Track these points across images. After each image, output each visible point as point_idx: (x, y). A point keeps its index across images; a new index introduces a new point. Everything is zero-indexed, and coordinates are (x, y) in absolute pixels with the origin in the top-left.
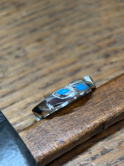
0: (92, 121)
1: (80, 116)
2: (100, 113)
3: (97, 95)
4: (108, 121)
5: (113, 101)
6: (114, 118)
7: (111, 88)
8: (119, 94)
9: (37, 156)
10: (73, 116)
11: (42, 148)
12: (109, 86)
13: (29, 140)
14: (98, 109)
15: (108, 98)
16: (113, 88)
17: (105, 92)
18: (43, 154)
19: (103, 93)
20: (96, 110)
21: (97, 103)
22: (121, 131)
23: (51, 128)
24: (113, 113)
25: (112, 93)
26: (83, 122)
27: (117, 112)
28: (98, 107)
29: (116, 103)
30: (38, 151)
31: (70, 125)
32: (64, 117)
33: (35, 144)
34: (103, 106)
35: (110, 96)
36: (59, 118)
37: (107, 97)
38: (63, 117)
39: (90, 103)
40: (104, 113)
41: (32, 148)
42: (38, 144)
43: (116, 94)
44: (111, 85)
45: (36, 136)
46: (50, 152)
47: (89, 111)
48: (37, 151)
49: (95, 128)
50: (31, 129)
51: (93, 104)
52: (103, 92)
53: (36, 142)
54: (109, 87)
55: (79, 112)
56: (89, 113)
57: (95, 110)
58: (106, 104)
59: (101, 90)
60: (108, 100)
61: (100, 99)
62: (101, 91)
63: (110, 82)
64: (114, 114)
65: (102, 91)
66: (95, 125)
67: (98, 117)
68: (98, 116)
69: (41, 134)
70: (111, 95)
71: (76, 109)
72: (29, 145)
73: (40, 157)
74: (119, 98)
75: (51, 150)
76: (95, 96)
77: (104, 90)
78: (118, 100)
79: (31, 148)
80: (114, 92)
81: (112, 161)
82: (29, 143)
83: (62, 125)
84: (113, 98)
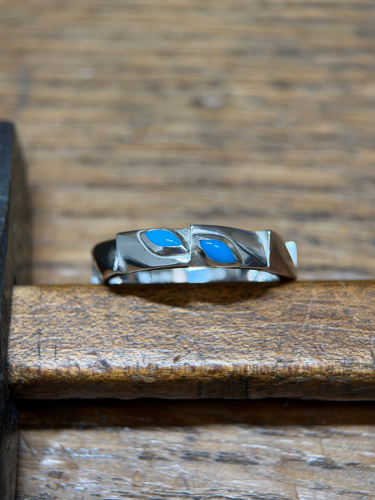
0: (215, 356)
1: (196, 327)
2: (252, 346)
3: (281, 299)
4: (262, 381)
5: (311, 337)
6: (286, 382)
7: (332, 300)
8: (340, 328)
9: (20, 366)
10: (177, 317)
11: (46, 353)
12: (332, 294)
13: (31, 316)
14: (253, 336)
15: (303, 321)
16: (338, 302)
17: (308, 302)
18: (37, 368)
19: (300, 303)
20: (249, 335)
21: (265, 320)
22: (313, 432)
23: (103, 318)
24: (284, 367)
25: (324, 314)
26: (191, 345)
27: (301, 371)
28: (259, 331)
29: (315, 347)
30: (33, 354)
31: (154, 337)
32: (155, 308)
33: (39, 333)
34: (272, 335)
35: (313, 320)
36: (142, 303)
37: (303, 317)
38: (151, 307)
39: (248, 308)
40: (261, 355)
41: (25, 338)
42: (44, 339)
43: (335, 322)
44: (338, 293)
45: (54, 316)
46: (58, 372)
47: (226, 327)
48: (29, 352)
49: (214, 378)
50: (54, 294)
51: (252, 317)
52: (302, 298)
53: (43, 332)
54: (328, 294)
55: (202, 316)
56: (223, 333)
57: (246, 333)
58: (287, 333)
59: (303, 291)
60: (298, 327)
61: (279, 313)
62: (298, 294)
63: (343, 284)
64: (287, 370)
65: (301, 296)
66: (217, 370)
67: (237, 356)
68: (242, 352)
69: (69, 319)
70: (316, 318)
71: (200, 304)
72: (24, 328)
73: (28, 369)
74: (332, 337)
75: (64, 370)
76: (273, 297)
77: (311, 296)
78: (326, 340)
79: (22, 337)
80: (333, 316)
81: (230, 491)
82: (25, 324)
83: (134, 326)
84: (318, 329)
